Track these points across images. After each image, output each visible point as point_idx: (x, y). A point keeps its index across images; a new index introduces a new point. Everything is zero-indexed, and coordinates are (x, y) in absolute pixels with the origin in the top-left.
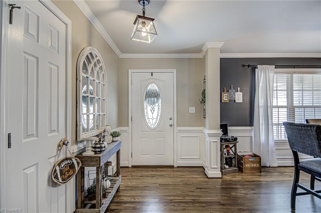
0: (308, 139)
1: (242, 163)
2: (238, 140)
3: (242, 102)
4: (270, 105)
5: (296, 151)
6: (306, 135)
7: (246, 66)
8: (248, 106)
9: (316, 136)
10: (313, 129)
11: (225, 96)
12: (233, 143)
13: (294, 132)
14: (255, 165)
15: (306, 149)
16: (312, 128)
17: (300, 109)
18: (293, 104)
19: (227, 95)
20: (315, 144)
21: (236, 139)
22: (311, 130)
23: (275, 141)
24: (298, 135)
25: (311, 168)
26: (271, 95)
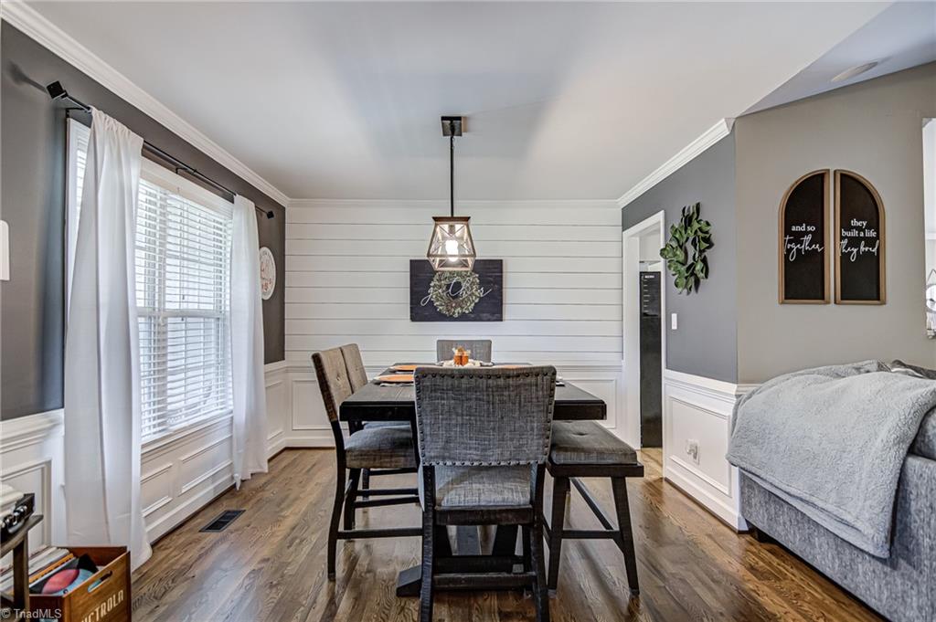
0: (516, 415)
3: (8, 279)
6: (514, 403)
14: (111, 603)
18: (164, 303)
20: (535, 424)
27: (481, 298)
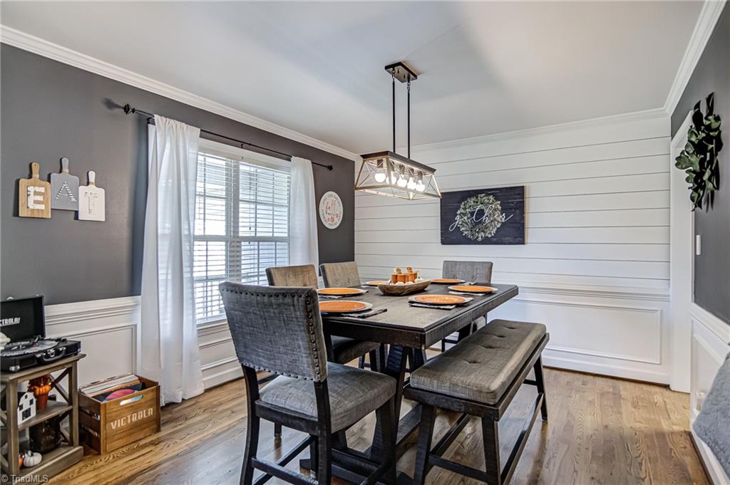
0: (284, 331)
1: (99, 422)
2: (82, 351)
3: (104, 220)
4: (186, 232)
5: (252, 366)
6: (280, 321)
7: (118, 106)
8: (124, 233)
9: (305, 321)
10: (298, 300)
11: (36, 193)
12: (62, 366)
13: (249, 313)
14: (142, 415)
15: (278, 359)
16: (296, 298)
17: (252, 243)
18: (238, 232)
19: (42, 190)
20: (301, 343)
21: (73, 348)
22: (294, 305)
23: (199, 326)
24: (261, 321)
25: (287, 407)
26: (190, 207)
27: (503, 223)
